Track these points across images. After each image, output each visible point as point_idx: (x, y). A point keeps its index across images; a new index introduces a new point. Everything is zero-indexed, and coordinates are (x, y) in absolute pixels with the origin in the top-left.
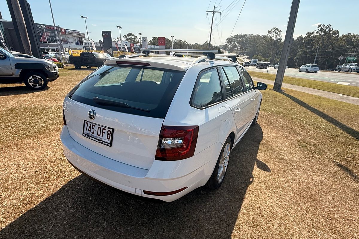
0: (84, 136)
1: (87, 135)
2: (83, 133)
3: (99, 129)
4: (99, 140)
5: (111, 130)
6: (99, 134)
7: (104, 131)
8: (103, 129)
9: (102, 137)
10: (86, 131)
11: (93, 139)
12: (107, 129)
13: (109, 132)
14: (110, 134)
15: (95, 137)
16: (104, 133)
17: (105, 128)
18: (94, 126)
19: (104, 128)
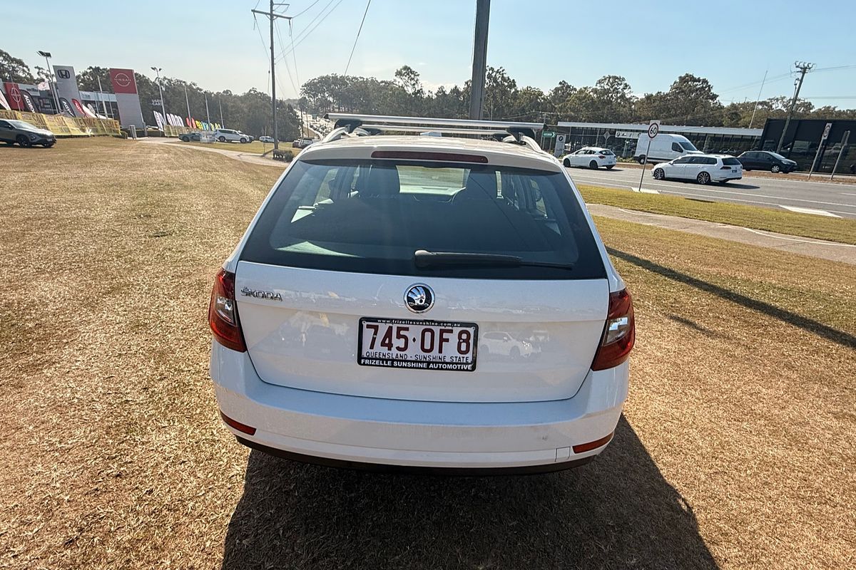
0: (364, 364)
1: (376, 359)
2: (360, 357)
3: (428, 335)
4: (429, 363)
5: (471, 330)
6: (427, 346)
7: (445, 336)
8: (442, 332)
9: (440, 351)
10: (372, 347)
11: (404, 364)
12: (457, 330)
13: (464, 336)
14: (467, 341)
15: (414, 359)
16: (447, 340)
17: (450, 328)
18: (407, 329)
19: (443, 328)
